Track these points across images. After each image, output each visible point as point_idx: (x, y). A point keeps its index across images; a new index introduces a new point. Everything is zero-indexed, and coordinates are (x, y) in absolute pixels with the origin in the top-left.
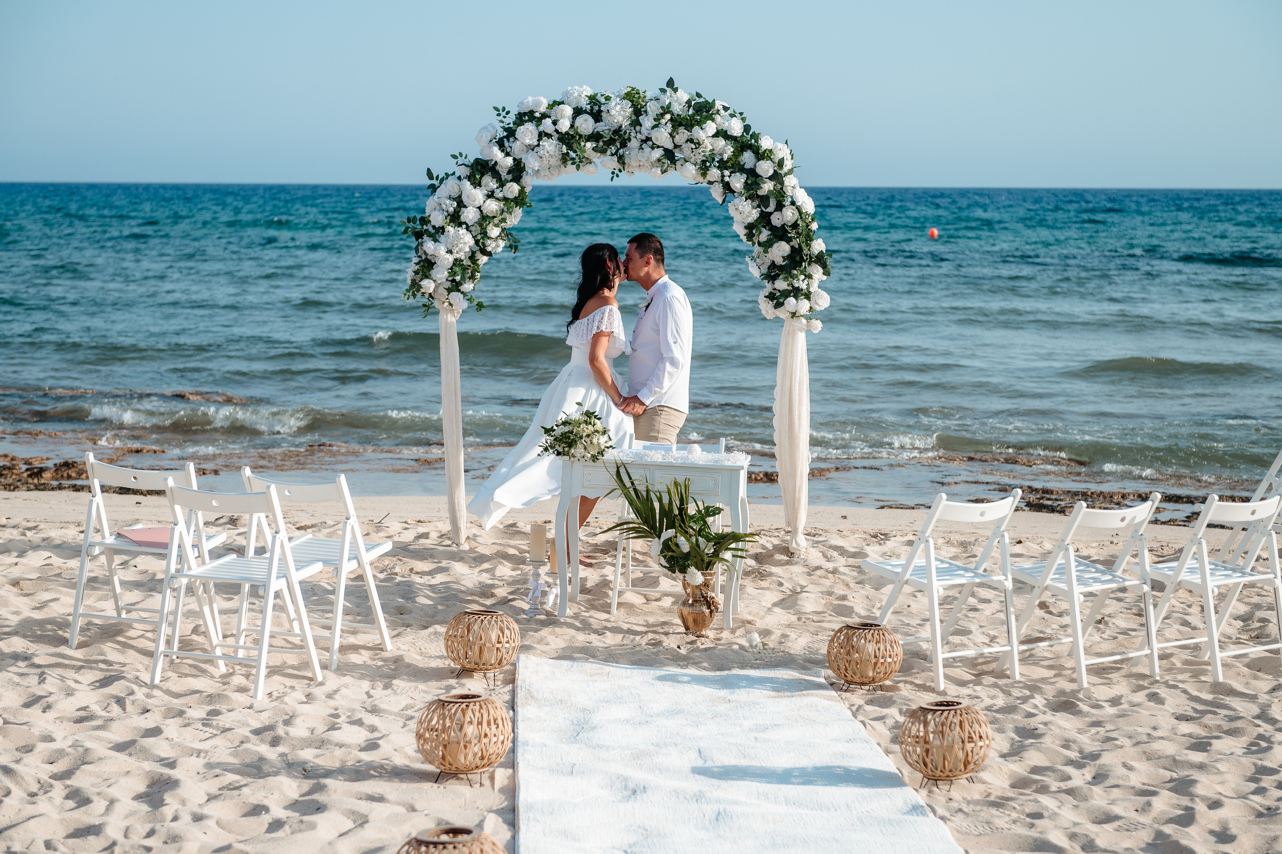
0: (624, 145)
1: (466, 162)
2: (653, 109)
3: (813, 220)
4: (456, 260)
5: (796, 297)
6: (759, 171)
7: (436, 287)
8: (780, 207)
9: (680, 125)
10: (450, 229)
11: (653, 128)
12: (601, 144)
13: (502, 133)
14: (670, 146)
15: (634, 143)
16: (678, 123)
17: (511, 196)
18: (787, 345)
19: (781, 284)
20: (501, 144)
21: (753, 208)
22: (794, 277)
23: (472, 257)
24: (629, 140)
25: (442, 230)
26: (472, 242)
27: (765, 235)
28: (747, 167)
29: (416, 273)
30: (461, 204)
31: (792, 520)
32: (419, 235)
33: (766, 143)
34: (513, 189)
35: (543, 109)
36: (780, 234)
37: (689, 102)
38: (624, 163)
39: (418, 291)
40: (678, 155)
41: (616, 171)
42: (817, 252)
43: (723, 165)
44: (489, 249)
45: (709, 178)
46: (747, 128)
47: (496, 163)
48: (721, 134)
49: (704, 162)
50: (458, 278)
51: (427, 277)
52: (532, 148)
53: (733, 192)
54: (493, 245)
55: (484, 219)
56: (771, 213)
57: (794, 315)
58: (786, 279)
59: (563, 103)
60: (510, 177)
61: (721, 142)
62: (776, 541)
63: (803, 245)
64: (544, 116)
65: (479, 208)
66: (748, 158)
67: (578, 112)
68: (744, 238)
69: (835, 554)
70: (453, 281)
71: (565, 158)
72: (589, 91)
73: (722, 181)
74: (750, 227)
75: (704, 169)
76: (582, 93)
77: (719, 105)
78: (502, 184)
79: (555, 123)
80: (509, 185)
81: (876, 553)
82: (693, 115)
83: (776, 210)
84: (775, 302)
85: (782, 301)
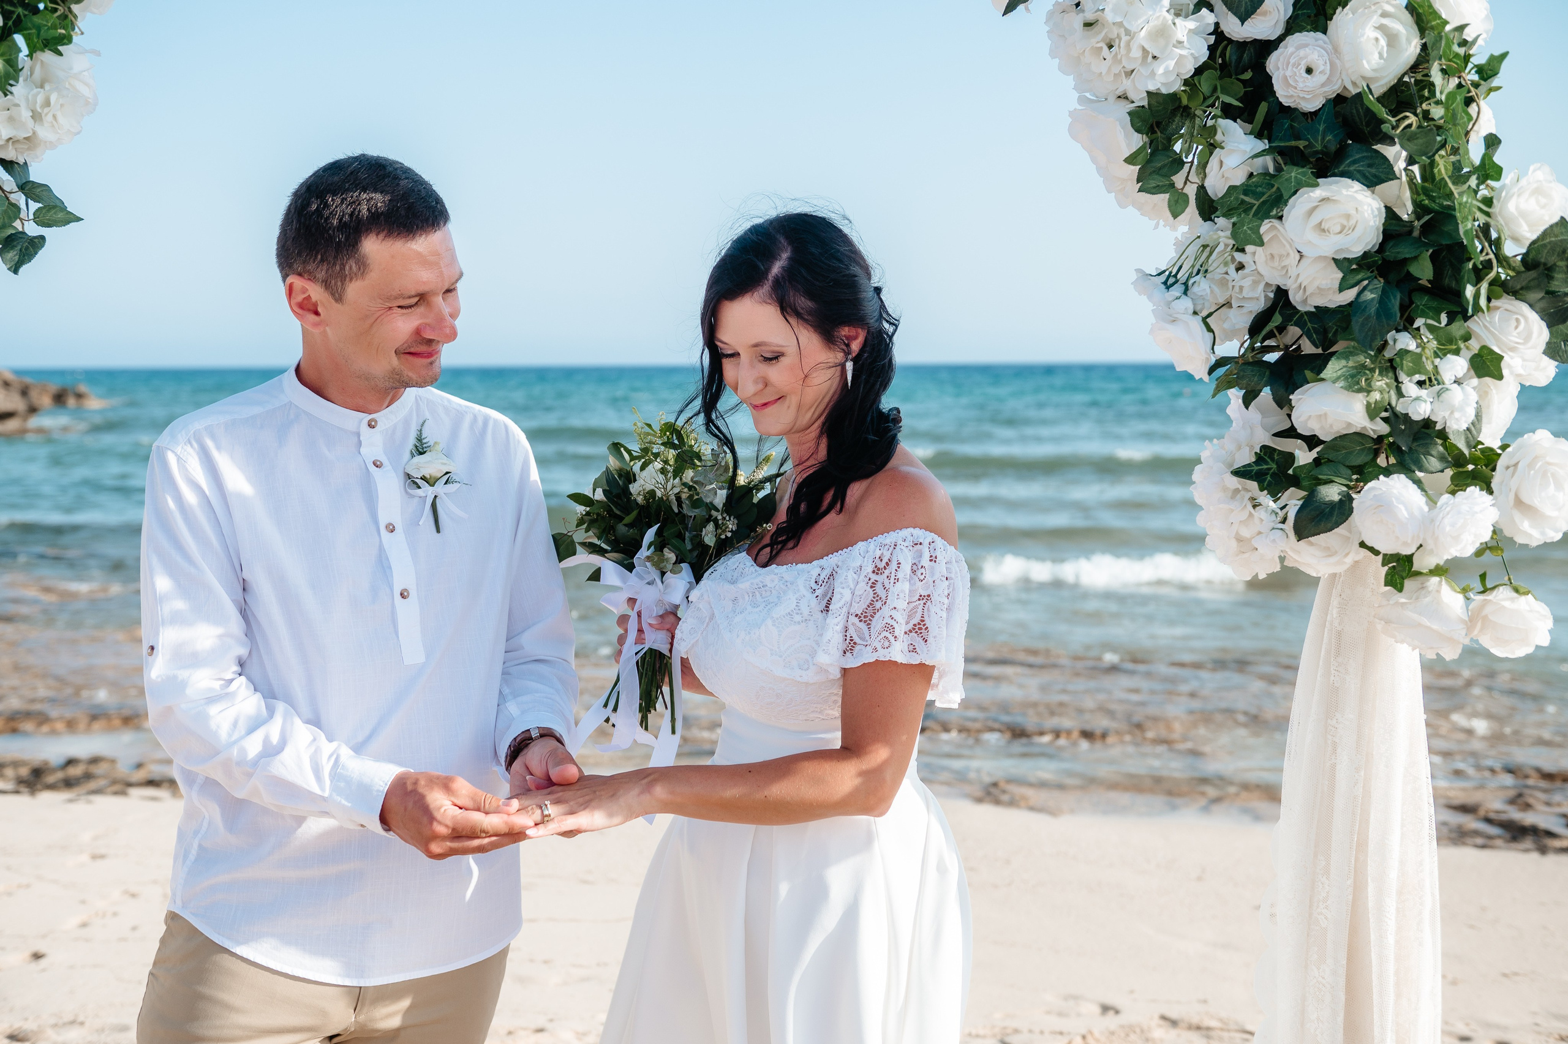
19: (1329, 409)
27: (1236, 156)
36: (1323, 143)
42: (1530, 233)
56: (1266, 47)
57: (1398, 565)
58: (1355, 382)
74: (1157, 117)
83: (1292, 27)
84: (1293, 499)
85: (1332, 493)
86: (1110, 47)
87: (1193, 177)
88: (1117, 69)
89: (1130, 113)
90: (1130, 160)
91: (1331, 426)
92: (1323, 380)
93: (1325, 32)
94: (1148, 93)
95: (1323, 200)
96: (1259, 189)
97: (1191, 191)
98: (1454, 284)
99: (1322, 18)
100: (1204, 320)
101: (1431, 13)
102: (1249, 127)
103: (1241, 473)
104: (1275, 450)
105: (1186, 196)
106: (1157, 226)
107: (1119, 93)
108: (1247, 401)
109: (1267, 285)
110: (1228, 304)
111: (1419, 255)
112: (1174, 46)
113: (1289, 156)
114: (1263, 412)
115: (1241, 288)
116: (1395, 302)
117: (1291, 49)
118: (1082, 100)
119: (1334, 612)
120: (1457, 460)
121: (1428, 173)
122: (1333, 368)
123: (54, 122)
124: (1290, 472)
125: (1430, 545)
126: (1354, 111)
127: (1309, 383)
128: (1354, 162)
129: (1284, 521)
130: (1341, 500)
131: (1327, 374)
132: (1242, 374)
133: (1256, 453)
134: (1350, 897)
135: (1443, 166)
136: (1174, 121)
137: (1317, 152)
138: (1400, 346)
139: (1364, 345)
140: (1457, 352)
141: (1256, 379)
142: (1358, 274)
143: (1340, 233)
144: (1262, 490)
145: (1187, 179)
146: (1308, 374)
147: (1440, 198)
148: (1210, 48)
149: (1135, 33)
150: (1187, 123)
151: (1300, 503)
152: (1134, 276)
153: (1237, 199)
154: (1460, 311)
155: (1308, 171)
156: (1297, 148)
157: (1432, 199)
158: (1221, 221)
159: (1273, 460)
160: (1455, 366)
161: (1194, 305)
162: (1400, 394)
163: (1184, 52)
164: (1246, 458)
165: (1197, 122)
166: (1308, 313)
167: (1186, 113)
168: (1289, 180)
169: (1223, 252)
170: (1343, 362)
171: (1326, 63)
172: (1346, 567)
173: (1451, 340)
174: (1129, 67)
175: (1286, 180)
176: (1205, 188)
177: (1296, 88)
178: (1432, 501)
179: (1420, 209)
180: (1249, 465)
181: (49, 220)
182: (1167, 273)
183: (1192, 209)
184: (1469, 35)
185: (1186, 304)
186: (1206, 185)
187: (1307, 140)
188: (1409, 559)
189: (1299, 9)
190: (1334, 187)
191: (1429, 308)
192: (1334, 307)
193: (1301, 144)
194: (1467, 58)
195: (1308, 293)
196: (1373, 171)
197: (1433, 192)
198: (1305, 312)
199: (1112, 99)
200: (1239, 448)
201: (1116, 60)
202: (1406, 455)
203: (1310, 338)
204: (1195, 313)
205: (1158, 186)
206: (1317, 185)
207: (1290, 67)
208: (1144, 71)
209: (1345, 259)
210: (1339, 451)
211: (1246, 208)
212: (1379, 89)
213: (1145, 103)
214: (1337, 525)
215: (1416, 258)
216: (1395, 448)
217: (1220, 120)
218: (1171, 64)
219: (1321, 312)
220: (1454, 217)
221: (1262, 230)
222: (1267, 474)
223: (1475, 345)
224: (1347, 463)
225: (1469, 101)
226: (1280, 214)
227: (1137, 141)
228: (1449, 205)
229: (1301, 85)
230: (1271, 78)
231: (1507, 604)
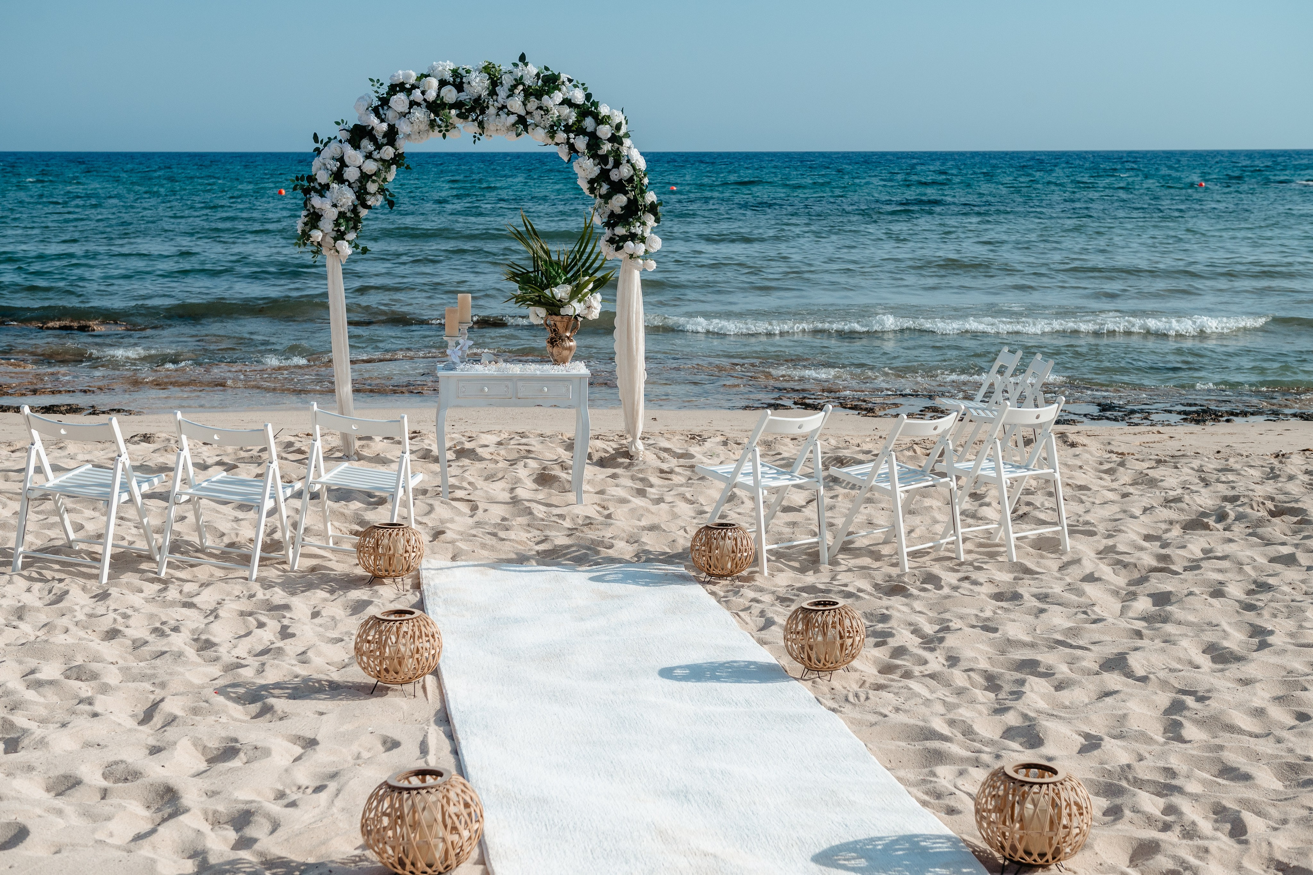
0: (483, 112)
1: (347, 127)
2: (507, 81)
3: (645, 175)
4: (340, 213)
5: (633, 240)
6: (599, 134)
7: (324, 237)
8: (617, 164)
9: (531, 94)
10: (335, 186)
11: (508, 97)
12: (463, 111)
13: (376, 103)
14: (523, 113)
15: (492, 111)
16: (528, 93)
17: (387, 158)
18: (624, 281)
19: (620, 231)
20: (376, 111)
21: (595, 165)
22: (629, 224)
23: (354, 210)
24: (488, 108)
25: (326, 187)
26: (354, 197)
27: (605, 188)
28: (588, 130)
29: (306, 224)
30: (343, 164)
31: (631, 428)
32: (306, 191)
33: (604, 110)
34: (388, 152)
35: (412, 81)
36: (618, 187)
37: (538, 75)
38: (483, 128)
39: (308, 240)
40: (529, 121)
41: (477, 135)
42: (649, 203)
43: (568, 129)
44: (369, 203)
45: (557, 140)
46: (588, 97)
47: (373, 128)
48: (567, 102)
49: (552, 127)
50: (343, 228)
51: (316, 227)
52: (404, 115)
53: (577, 152)
54: (373, 199)
55: (365, 177)
56: (610, 170)
57: (631, 256)
58: (624, 226)
59: (429, 76)
60: (385, 140)
61: (566, 110)
62: (615, 446)
63: (638, 197)
64: (414, 87)
65: (360, 167)
66: (589, 123)
67: (443, 83)
68: (587, 192)
69: (666, 455)
70: (339, 231)
71: (432, 124)
72: (452, 67)
73: (568, 142)
74: (591, 182)
75: (552, 133)
76: (446, 67)
77: (564, 77)
78: (379, 147)
79: (423, 93)
80: (385, 148)
81: (698, 453)
82: (543, 86)
83: (614, 167)
84: (615, 246)
85: (621, 244)
86: (584, 171)
89: (587, 182)
90: (588, 189)
91: (620, 233)
93: (618, 168)
94: (592, 177)
95: (618, 197)
96: (608, 195)
100: (601, 216)
101: (634, 167)
102: (607, 184)
103: (607, 241)
105: (597, 195)
108: (608, 229)
109: (610, 210)
110: (604, 213)
114: (610, 231)
115: (606, 211)
116: (629, 214)
119: (623, 265)
120: (640, 239)
121: (636, 193)
124: (614, 241)
125: (636, 252)
126: (623, 183)
129: (614, 249)
131: (620, 225)
133: (609, 238)
138: (630, 220)
139: (625, 220)
141: (609, 226)
142: (623, 209)
143: (621, 202)
144: (610, 244)
145: (597, 192)
146: (617, 225)
148: (600, 170)
150: (597, 182)
153: (605, 196)
156: (614, 188)
158: (602, 199)
159: (612, 239)
160: (639, 224)
161: (599, 214)
162: (631, 228)
163: (596, 172)
166: (617, 215)
169: (603, 204)
170: (622, 223)
171: (618, 174)
172: (624, 257)
173: (639, 220)
175: (612, 193)
178: (635, 246)
179: (632, 200)
186: (600, 193)
190: (620, 195)
191: (634, 215)
192: (620, 214)
195: (616, 212)
196: (625, 192)
203: (617, 219)
206: (617, 194)
207: (613, 174)
209: (622, 206)
210: (622, 238)
214: (622, 250)
215: (632, 207)
216: (630, 237)
217: (602, 183)
221: (609, 201)
223: (642, 221)
226: (612, 199)
229: (614, 177)
230: (610, 176)
231: (649, 262)
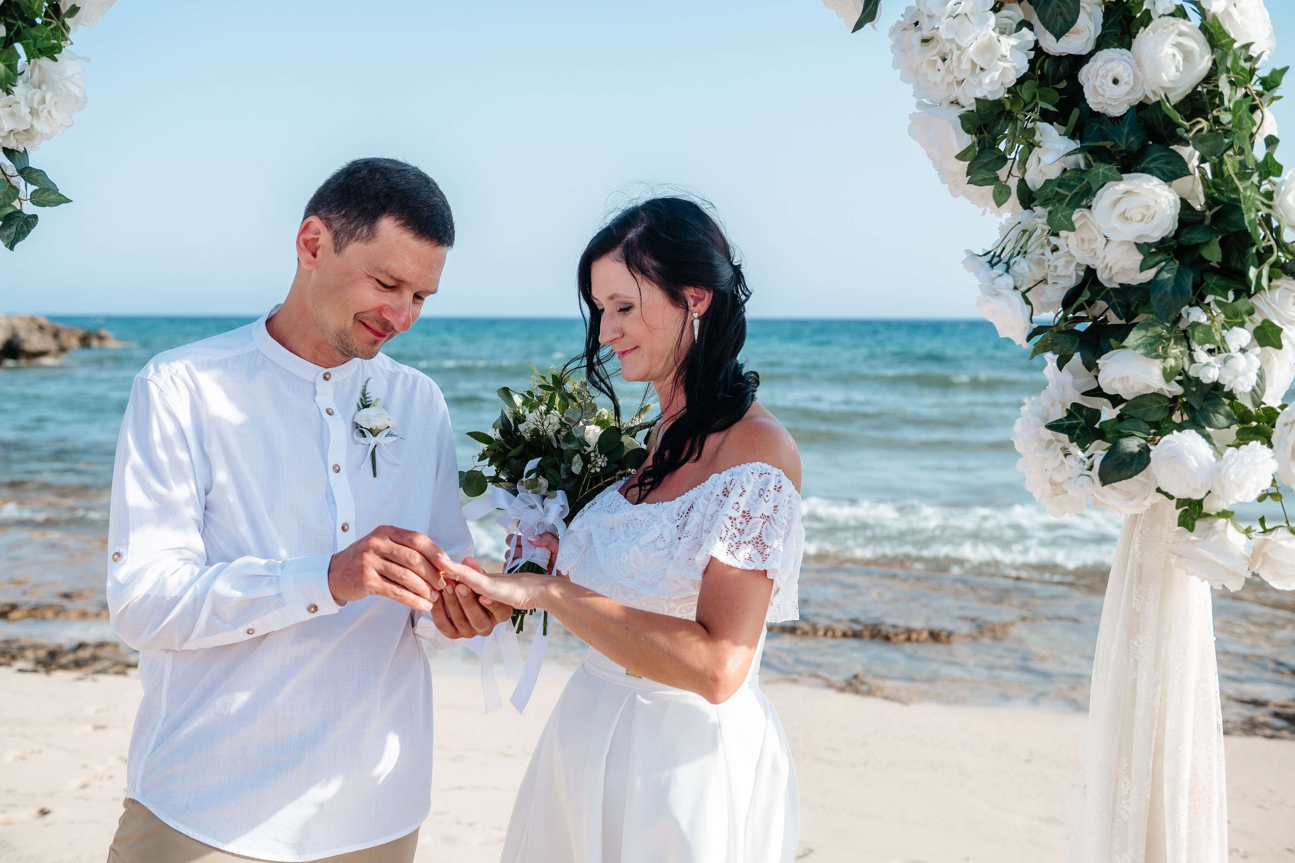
8: (1123, 25)
19: (1130, 372)
27: (1052, 154)
36: (1127, 143)
57: (1191, 511)
83: (1101, 43)
84: (1099, 450)
85: (1132, 445)
86: (944, 60)
87: (1015, 172)
88: (949, 79)
89: (960, 117)
90: (961, 157)
91: (1133, 387)
92: (1125, 347)
93: (1129, 49)
94: (977, 99)
95: (1127, 192)
96: (1072, 183)
97: (1013, 183)
98: (1239, 266)
99: (1127, 36)
100: (1024, 294)
101: (1221, 33)
102: (1063, 129)
103: (1054, 427)
104: (1083, 407)
105: (1009, 188)
106: (984, 213)
107: (952, 99)
108: (1061, 364)
109: (1078, 265)
110: (1044, 281)
111: (1209, 241)
112: (999, 60)
113: (1098, 154)
114: (1075, 374)
115: (1056, 267)
116: (1189, 282)
117: (1099, 63)
118: (920, 105)
119: (1136, 546)
120: (1242, 417)
121: (1218, 170)
122: (1134, 337)
123: (49, 117)
124: (1097, 426)
125: (1217, 491)
126: (1154, 117)
127: (1113, 349)
128: (1154, 160)
129: (1091, 468)
130: (1140, 451)
131: (1129, 342)
132: (1055, 341)
133: (1067, 409)
134: (1149, 795)
135: (1230, 166)
136: (999, 123)
137: (1122, 151)
138: (1192, 319)
139: (1162, 318)
140: (1242, 325)
141: (1068, 345)
142: (1156, 256)
143: (1141, 220)
144: (1072, 442)
145: (1010, 173)
146: (1113, 342)
147: (1227, 191)
148: (1029, 61)
149: (965, 49)
150: (1010, 125)
151: (1105, 453)
152: (964, 256)
153: (1052, 190)
154: (1244, 290)
155: (1114, 167)
156: (1105, 147)
157: (1221, 192)
158: (1039, 210)
159: (1081, 415)
160: (1240, 337)
161: (1015, 281)
162: (1192, 360)
163: (1007, 65)
164: (1058, 413)
165: (1019, 124)
166: (1113, 289)
167: (1010, 116)
168: (1097, 175)
169: (1041, 236)
170: (1143, 332)
171: (1130, 75)
172: (1145, 508)
173: (1237, 314)
174: (960, 78)
175: (1095, 175)
176: (1025, 181)
177: (1104, 96)
178: (1219, 453)
179: (1211, 201)
180: (1061, 420)
181: (43, 200)
182: (992, 253)
183: (1014, 199)
184: (1254, 51)
185: (1008, 280)
186: (1026, 178)
187: (1114, 141)
188: (1200, 503)
189: (1107, 29)
190: (1136, 182)
191: (1218, 287)
192: (1136, 284)
193: (1108, 144)
194: (1252, 72)
195: (1113, 272)
196: (1170, 167)
197: (1222, 186)
198: (1111, 289)
199: (946, 104)
200: (1053, 404)
201: (949, 71)
202: (1197, 413)
203: (1115, 311)
204: (1016, 288)
205: (985, 179)
206: (1121, 179)
207: (1099, 78)
208: (973, 81)
209: (1145, 243)
210: (1138, 409)
211: (1060, 198)
212: (1176, 97)
213: (974, 108)
214: (1137, 473)
215: (1207, 243)
216: (1188, 407)
217: (1038, 123)
218: (996, 75)
219: (1125, 288)
220: (1240, 208)
221: (1074, 218)
222: (1077, 428)
223: (1258, 319)
224: (1146, 419)
225: (1253, 108)
226: (1089, 204)
227: (967, 140)
228: (1236, 198)
229: (1108, 94)
230: (1082, 87)
231: (1284, 543)
